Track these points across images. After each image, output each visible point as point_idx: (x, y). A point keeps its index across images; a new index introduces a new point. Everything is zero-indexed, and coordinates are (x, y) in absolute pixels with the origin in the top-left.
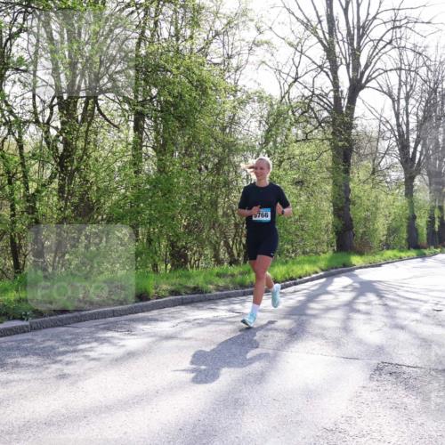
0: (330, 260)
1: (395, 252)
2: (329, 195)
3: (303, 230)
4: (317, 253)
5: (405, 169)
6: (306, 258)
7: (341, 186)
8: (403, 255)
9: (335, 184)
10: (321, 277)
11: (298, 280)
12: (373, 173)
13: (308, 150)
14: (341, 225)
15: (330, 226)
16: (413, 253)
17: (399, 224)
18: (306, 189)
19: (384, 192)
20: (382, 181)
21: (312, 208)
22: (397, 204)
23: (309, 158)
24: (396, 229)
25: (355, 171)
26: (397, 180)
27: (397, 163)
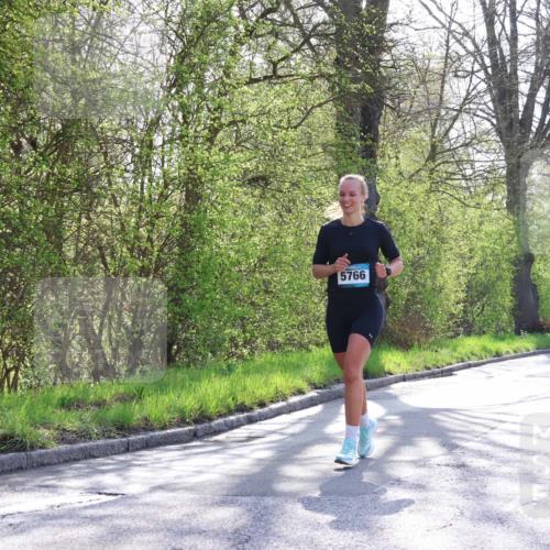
3: (267, 292)
4: (301, 346)
5: (508, 147)
6: (276, 358)
8: (503, 347)
10: (312, 403)
11: (258, 411)
12: (432, 157)
13: (279, 102)
16: (527, 342)
17: (493, 275)
18: (273, 196)
19: (459, 200)
20: (454, 174)
21: (290, 239)
22: (487, 227)
23: (280, 121)
24: (486, 287)
25: (390, 151)
26: (489, 172)
27: (488, 133)
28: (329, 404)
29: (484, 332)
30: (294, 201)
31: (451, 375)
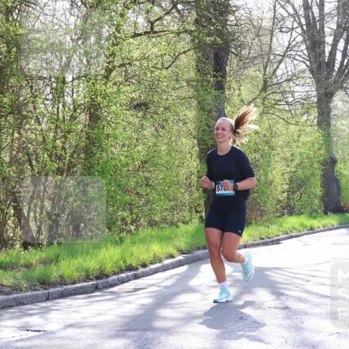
0: (195, 235)
1: (304, 220)
2: (191, 126)
3: (148, 185)
4: (173, 224)
5: (318, 81)
7: (210, 111)
8: (316, 223)
9: (201, 107)
10: (180, 264)
11: (141, 270)
12: (264, 89)
13: (155, 50)
15: (194, 178)
16: (332, 220)
17: (308, 172)
18: (152, 117)
19: (284, 119)
20: (280, 101)
21: (164, 148)
22: (304, 139)
23: (157, 64)
24: (303, 181)
25: (234, 85)
26: (304, 99)
27: (304, 72)
28: (193, 265)
29: (302, 213)
30: (167, 121)
31: (279, 243)
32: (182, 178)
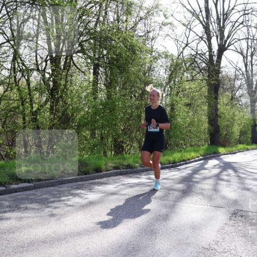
0: (206, 150)
1: (245, 146)
2: (206, 112)
3: (190, 132)
4: (198, 146)
5: (251, 97)
6: (192, 148)
7: (212, 107)
8: (249, 147)
9: (209, 106)
10: (201, 160)
11: (188, 161)
12: (232, 99)
14: (213, 129)
15: (206, 130)
16: (254, 146)
17: (247, 129)
18: (192, 109)
19: (238, 110)
20: (237, 104)
21: (196, 119)
22: (245, 117)
23: (194, 90)
24: (245, 132)
25: (221, 98)
26: (246, 103)
27: (246, 94)
28: (205, 160)
30: (197, 110)
31: (235, 154)
32: (202, 130)
